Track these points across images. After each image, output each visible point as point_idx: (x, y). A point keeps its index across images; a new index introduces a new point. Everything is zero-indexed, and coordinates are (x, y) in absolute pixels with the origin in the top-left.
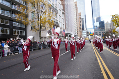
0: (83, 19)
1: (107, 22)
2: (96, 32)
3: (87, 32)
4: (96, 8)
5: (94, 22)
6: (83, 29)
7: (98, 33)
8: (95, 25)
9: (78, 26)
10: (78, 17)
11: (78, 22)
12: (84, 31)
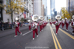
0: (45, 9)
1: (58, 12)
2: (52, 17)
3: (47, 18)
4: (53, 3)
5: (51, 11)
6: (45, 15)
7: (53, 18)
8: (52, 13)
9: (42, 13)
10: (42, 7)
11: (42, 11)
12: (45, 17)
